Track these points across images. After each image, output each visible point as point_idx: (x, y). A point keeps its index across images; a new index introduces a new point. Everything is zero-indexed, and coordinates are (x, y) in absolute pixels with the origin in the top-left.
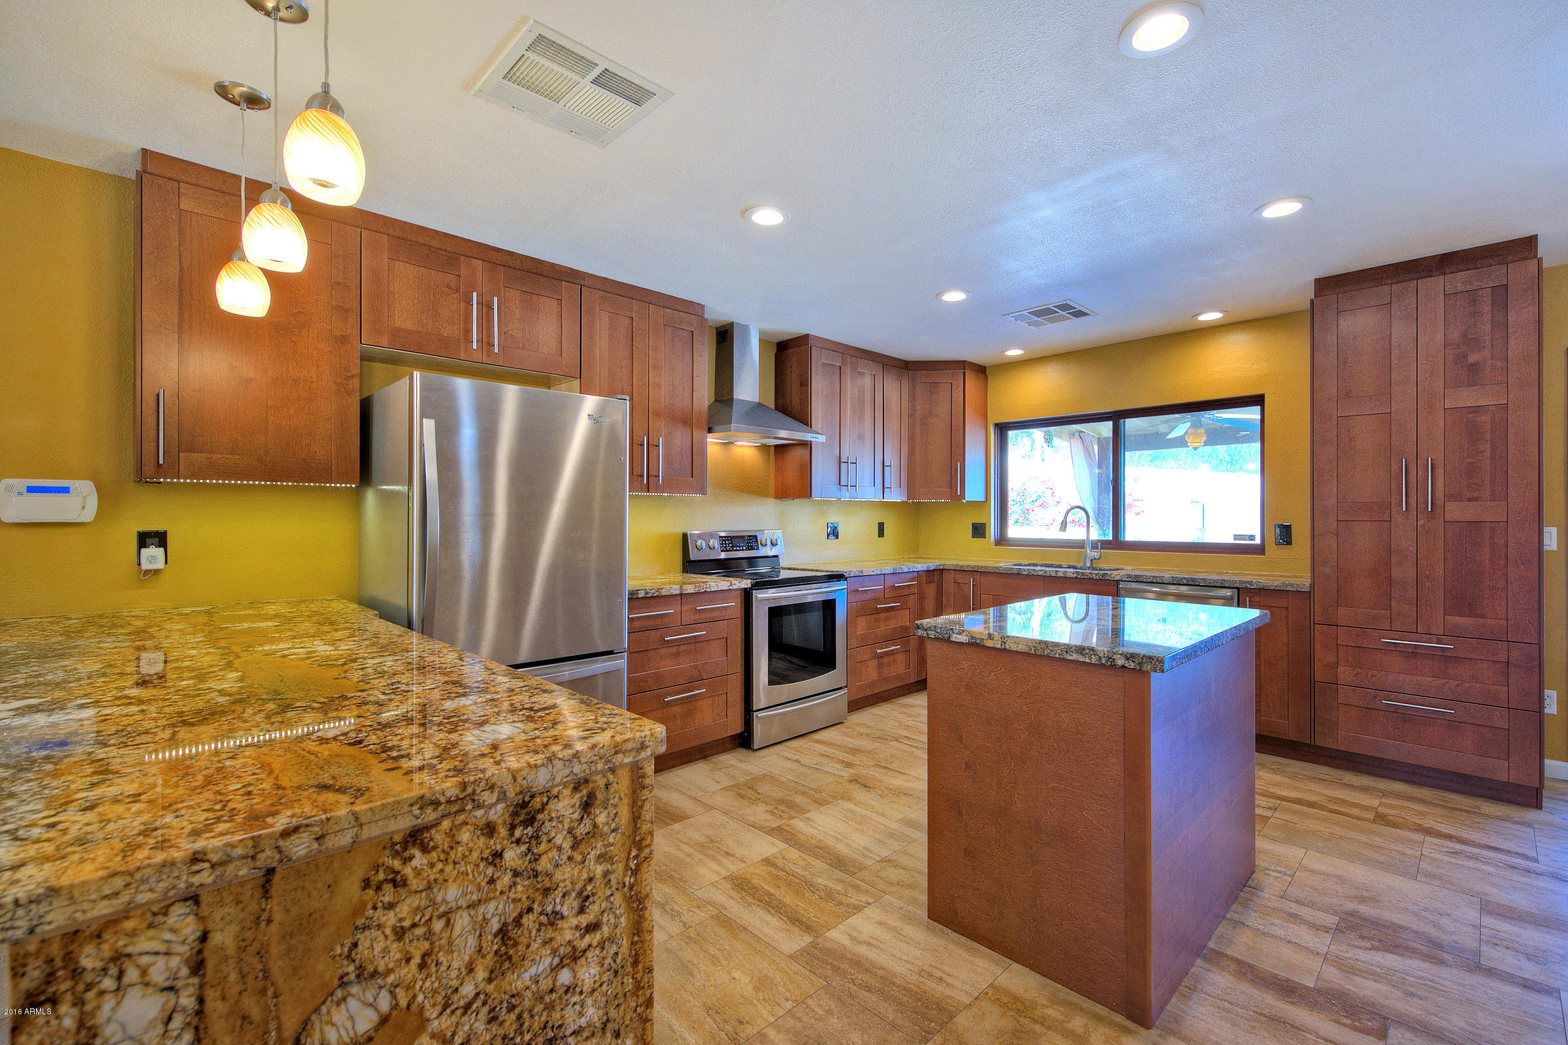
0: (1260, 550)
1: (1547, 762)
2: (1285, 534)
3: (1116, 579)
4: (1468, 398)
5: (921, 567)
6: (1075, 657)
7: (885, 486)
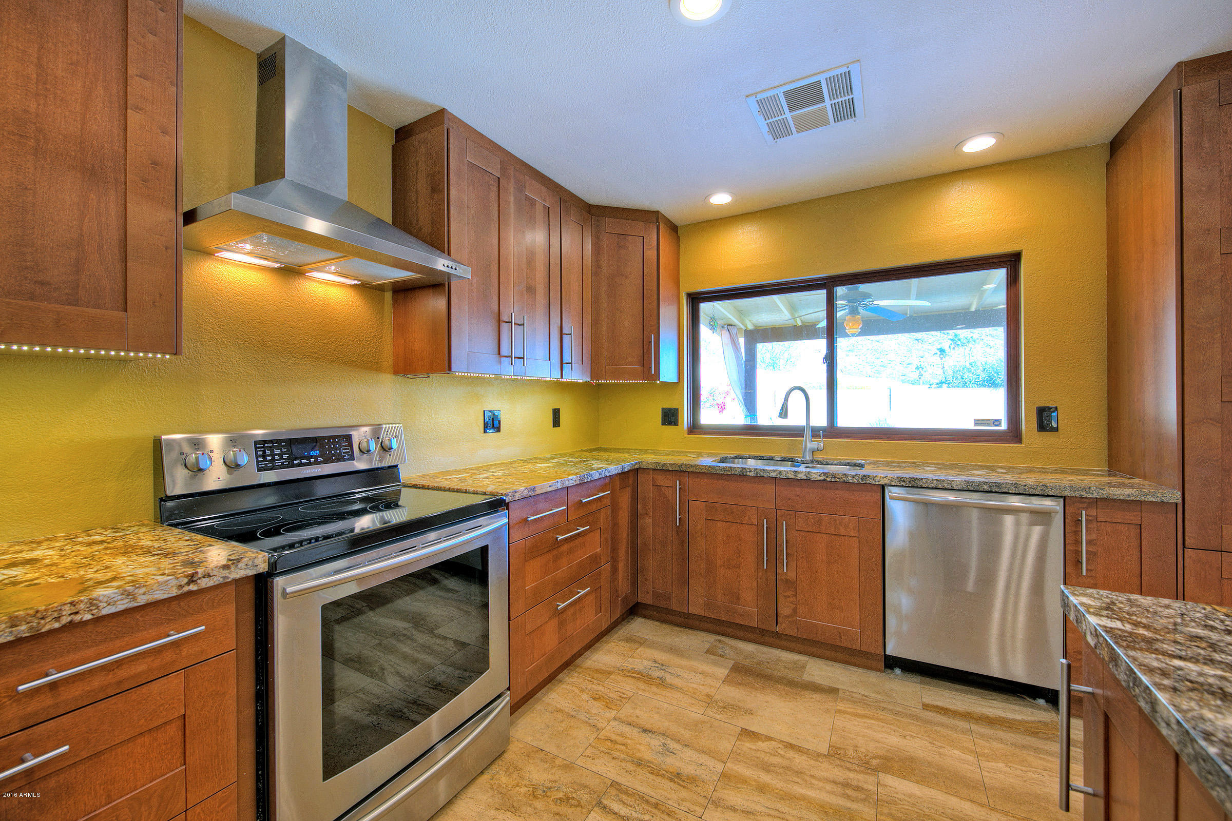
0: (1010, 437)
3: (882, 482)
5: (613, 469)
7: (565, 361)
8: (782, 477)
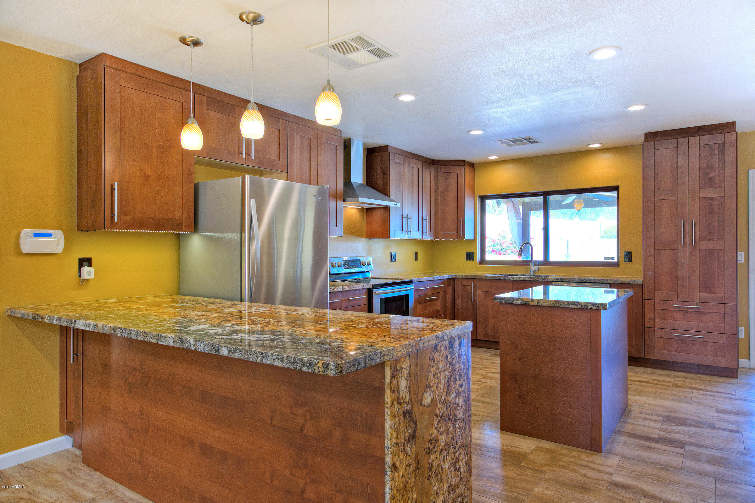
0: (617, 264)
1: (740, 360)
2: (629, 256)
3: (551, 280)
4: (709, 193)
5: (445, 276)
6: (571, 306)
7: (424, 231)
8: (514, 279)
